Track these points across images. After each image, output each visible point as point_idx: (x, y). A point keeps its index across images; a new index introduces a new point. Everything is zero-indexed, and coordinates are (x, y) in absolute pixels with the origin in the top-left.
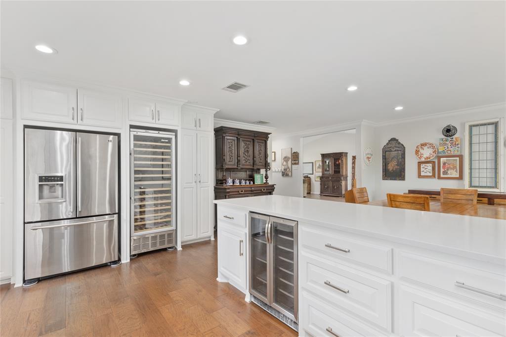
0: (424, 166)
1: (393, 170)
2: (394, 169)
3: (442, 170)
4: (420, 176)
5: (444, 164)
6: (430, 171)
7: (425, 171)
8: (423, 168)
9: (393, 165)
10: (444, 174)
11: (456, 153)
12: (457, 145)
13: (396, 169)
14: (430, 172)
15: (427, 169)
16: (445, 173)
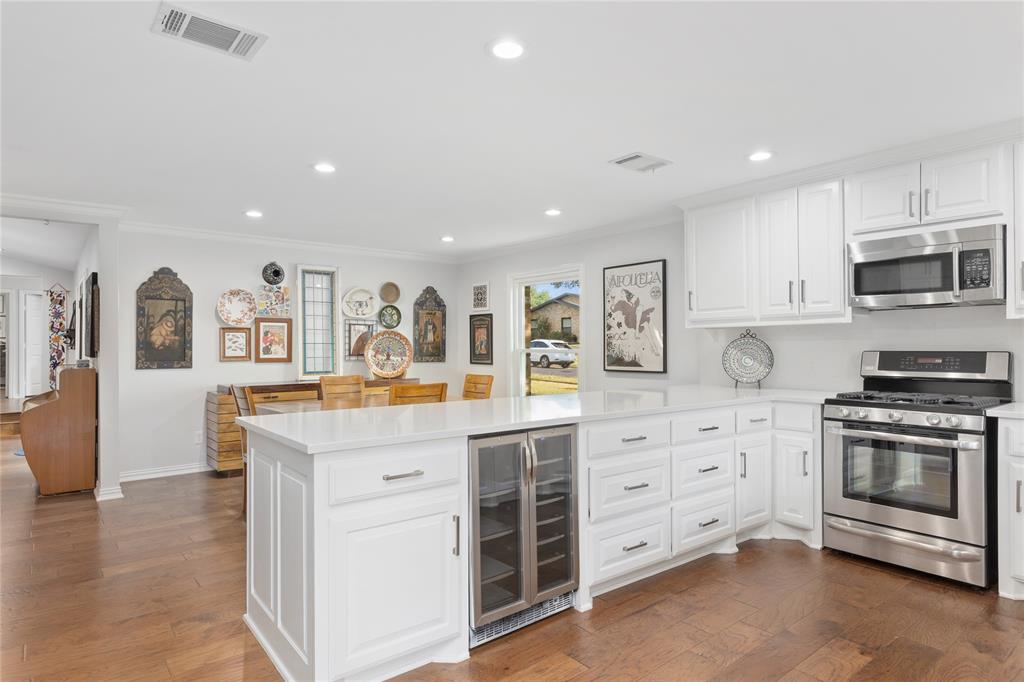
0: (230, 337)
1: (163, 344)
2: (167, 342)
3: (262, 345)
4: (224, 357)
5: (266, 333)
6: (241, 346)
7: (234, 345)
8: (230, 340)
9: (164, 333)
10: (264, 354)
11: (285, 316)
12: (287, 300)
13: (173, 342)
14: (241, 349)
15: (237, 344)
16: (267, 350)
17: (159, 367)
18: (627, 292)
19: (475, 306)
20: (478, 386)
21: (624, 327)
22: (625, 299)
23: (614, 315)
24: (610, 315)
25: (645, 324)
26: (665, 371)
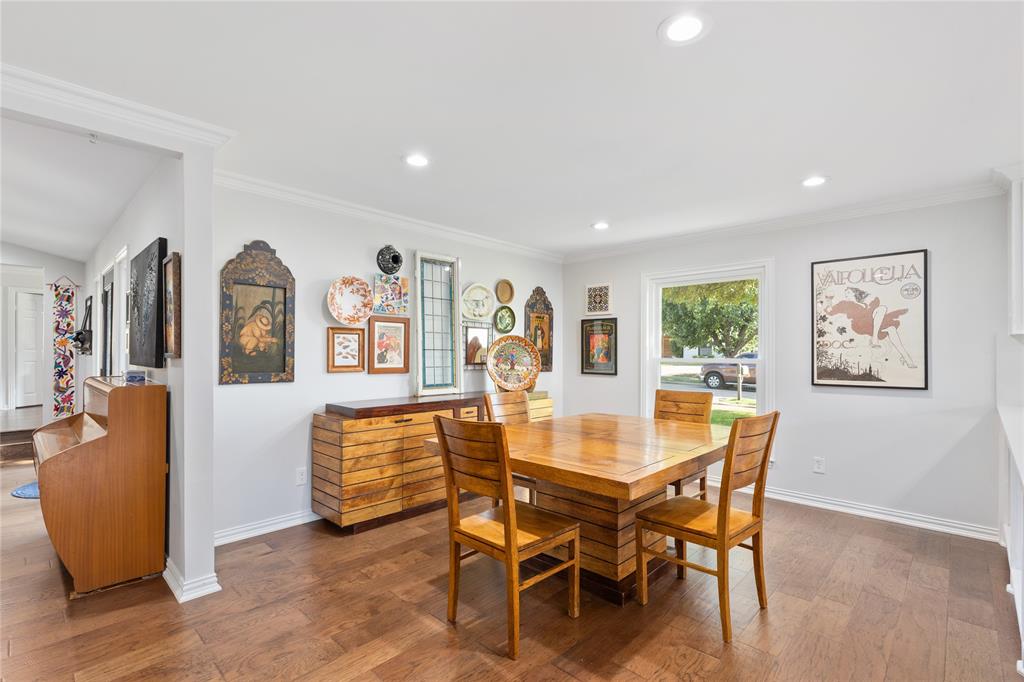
0: (341, 340)
1: (256, 348)
2: (262, 345)
3: (377, 352)
4: (334, 366)
5: (381, 337)
6: (354, 353)
7: (344, 351)
8: (340, 343)
9: (257, 333)
10: (379, 362)
11: (402, 314)
12: (405, 295)
13: (269, 346)
14: (353, 356)
15: (348, 348)
16: (382, 358)
17: (251, 382)
18: (856, 290)
19: (590, 309)
20: (682, 405)
21: (850, 333)
22: (854, 299)
23: (830, 318)
24: (824, 319)
25: (891, 330)
26: (926, 388)
